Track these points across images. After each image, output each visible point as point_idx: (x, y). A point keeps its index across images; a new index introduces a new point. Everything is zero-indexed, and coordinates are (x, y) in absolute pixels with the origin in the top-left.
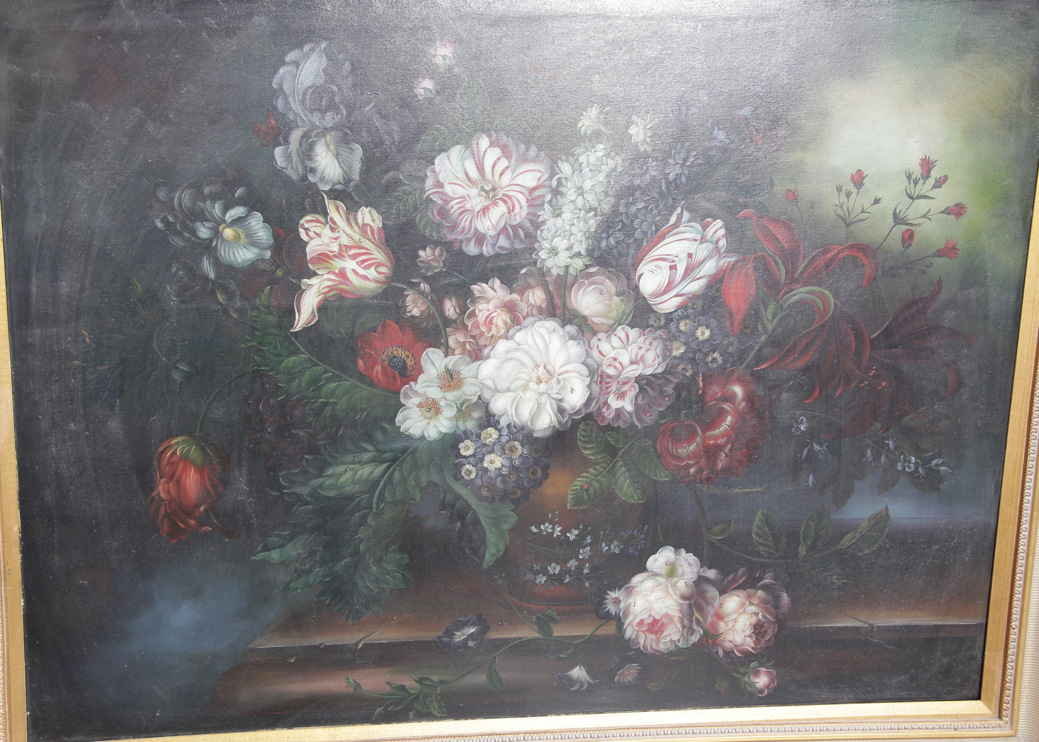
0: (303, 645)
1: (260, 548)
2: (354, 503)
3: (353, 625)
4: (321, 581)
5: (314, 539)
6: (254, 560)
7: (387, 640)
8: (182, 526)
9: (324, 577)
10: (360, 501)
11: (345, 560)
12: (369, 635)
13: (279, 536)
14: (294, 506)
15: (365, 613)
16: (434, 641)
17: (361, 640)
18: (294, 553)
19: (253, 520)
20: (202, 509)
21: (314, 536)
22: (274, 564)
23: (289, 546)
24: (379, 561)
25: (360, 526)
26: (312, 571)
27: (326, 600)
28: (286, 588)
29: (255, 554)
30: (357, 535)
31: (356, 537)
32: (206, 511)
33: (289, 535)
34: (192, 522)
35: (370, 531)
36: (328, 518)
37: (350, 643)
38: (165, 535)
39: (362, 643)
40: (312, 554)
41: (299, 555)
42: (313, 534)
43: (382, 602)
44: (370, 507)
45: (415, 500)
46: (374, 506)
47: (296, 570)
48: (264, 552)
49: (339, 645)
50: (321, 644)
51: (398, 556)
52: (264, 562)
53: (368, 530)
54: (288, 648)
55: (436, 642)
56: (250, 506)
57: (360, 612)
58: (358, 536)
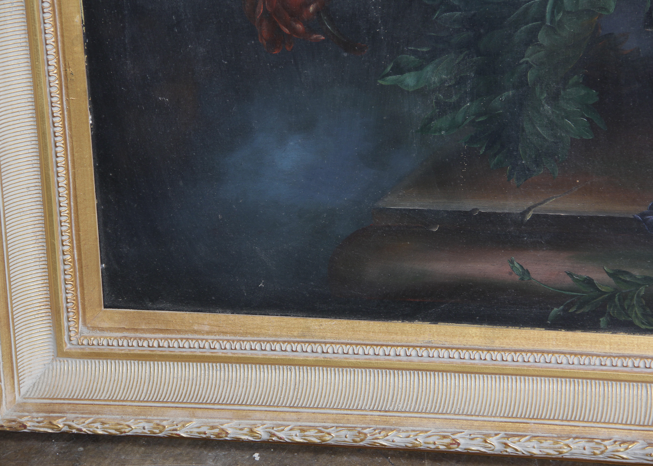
0: (450, 210)
1: (389, 69)
2: (518, 12)
3: (518, 187)
4: (473, 121)
5: (463, 60)
6: (382, 85)
7: (566, 212)
8: (287, 31)
9: (478, 115)
10: (527, 9)
11: (506, 93)
12: (540, 204)
13: (415, 53)
14: (435, 11)
15: (535, 171)
16: (635, 219)
17: (529, 209)
18: (435, 79)
19: (380, 28)
20: (311, 9)
21: (462, 56)
22: (408, 92)
23: (429, 68)
24: (554, 98)
25: (527, 45)
26: (460, 107)
27: (480, 148)
28: (426, 128)
29: (383, 77)
30: (523, 57)
31: (521, 61)
32: (317, 12)
33: (427, 52)
34: (299, 27)
35: (542, 53)
36: (482, 31)
37: (515, 212)
38: (265, 43)
39: (531, 213)
40: (460, 81)
41: (443, 82)
42: (461, 52)
43: (559, 157)
44: (542, 18)
45: (608, 11)
46: (548, 16)
47: (438, 103)
48: (395, 74)
49: (500, 214)
50: (474, 210)
51: (583, 92)
52: (396, 89)
53: (539, 51)
54: (429, 211)
55: (639, 221)
56: (375, 8)
57: (529, 170)
58: (524, 59)
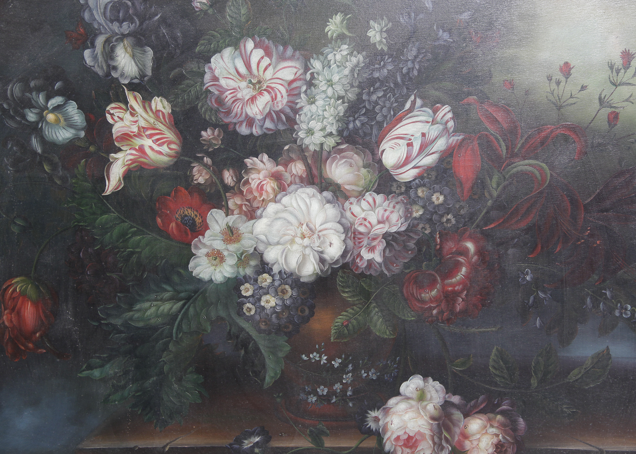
0: (121, 447)
1: (84, 367)
2: (157, 333)
3: (161, 432)
4: (134, 395)
5: (127, 361)
6: (80, 377)
7: (188, 445)
8: (23, 348)
9: (137, 391)
10: (163, 331)
11: (152, 379)
12: (173, 441)
13: (99, 358)
14: (110, 334)
15: (170, 423)
16: (227, 447)
17: (167, 444)
18: (111, 372)
19: (78, 344)
20: (38, 335)
21: (126, 358)
22: (96, 380)
23: (108, 366)
24: (180, 380)
25: (163, 351)
26: (126, 387)
27: (138, 410)
28: (106, 400)
29: (81, 372)
30: (161, 358)
31: (160, 360)
32: (41, 336)
33: (106, 357)
34: (31, 345)
35: (172, 356)
36: (137, 344)
37: (159, 446)
38: (10, 355)
39: (168, 447)
40: (126, 373)
41: (116, 373)
42: (126, 357)
43: (183, 414)
44: (171, 336)
45: (207, 332)
46: (174, 335)
47: (113, 386)
48: (88, 370)
49: (150, 448)
50: (136, 447)
51: (195, 377)
52: (89, 378)
53: (170, 355)
54: (109, 449)
55: (229, 448)
56: (75, 333)
57: (166, 422)
58: (162, 359)
